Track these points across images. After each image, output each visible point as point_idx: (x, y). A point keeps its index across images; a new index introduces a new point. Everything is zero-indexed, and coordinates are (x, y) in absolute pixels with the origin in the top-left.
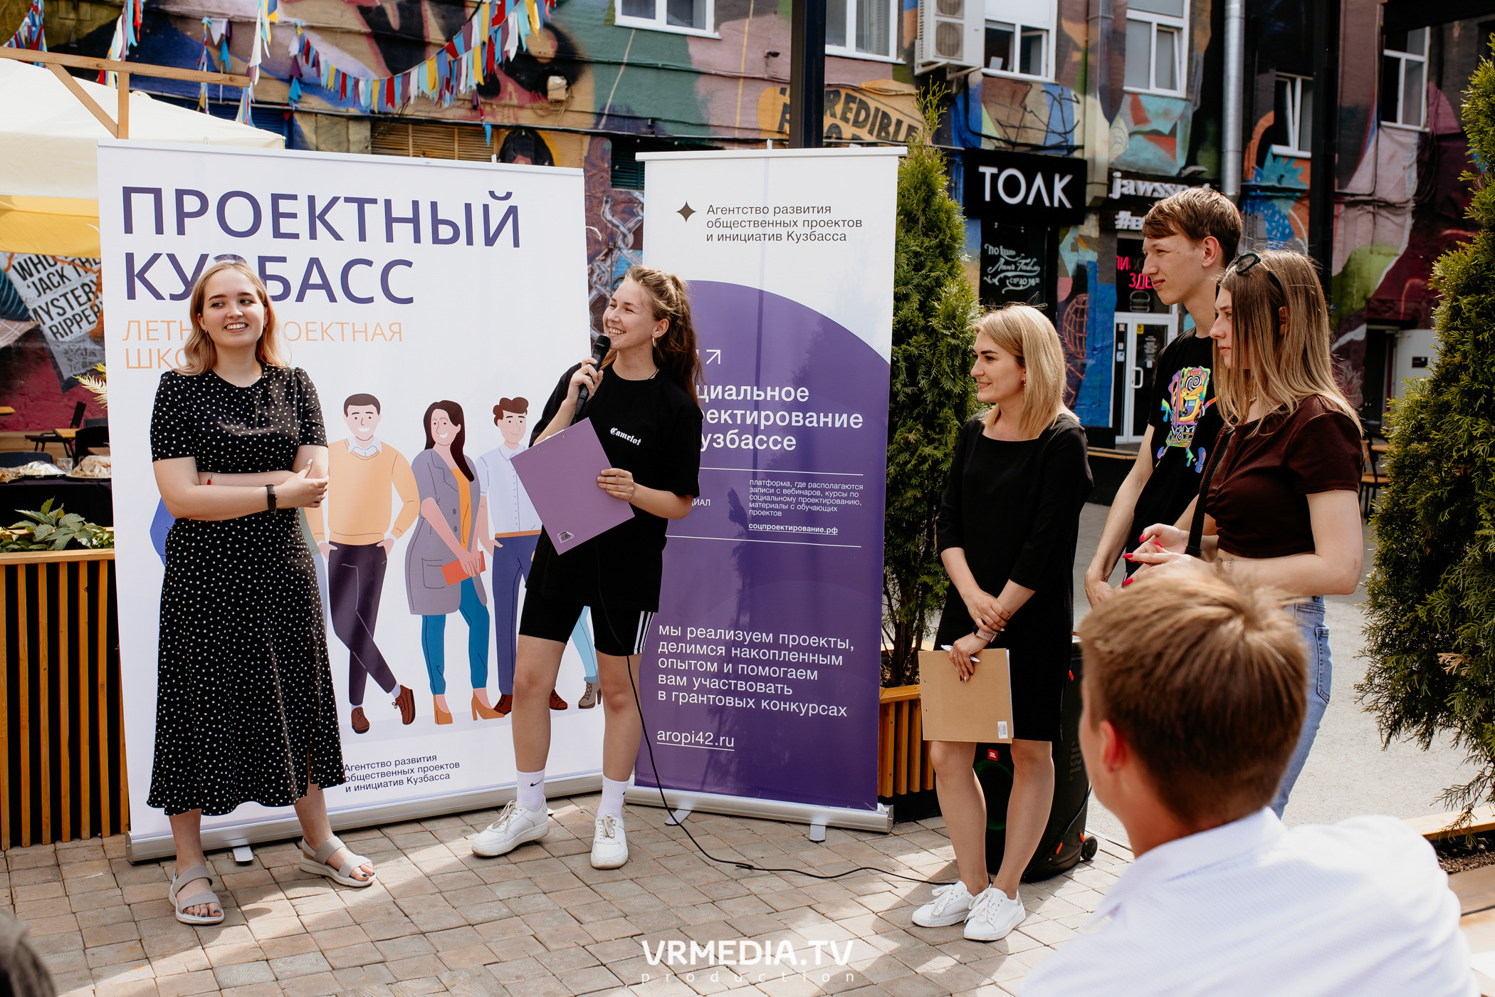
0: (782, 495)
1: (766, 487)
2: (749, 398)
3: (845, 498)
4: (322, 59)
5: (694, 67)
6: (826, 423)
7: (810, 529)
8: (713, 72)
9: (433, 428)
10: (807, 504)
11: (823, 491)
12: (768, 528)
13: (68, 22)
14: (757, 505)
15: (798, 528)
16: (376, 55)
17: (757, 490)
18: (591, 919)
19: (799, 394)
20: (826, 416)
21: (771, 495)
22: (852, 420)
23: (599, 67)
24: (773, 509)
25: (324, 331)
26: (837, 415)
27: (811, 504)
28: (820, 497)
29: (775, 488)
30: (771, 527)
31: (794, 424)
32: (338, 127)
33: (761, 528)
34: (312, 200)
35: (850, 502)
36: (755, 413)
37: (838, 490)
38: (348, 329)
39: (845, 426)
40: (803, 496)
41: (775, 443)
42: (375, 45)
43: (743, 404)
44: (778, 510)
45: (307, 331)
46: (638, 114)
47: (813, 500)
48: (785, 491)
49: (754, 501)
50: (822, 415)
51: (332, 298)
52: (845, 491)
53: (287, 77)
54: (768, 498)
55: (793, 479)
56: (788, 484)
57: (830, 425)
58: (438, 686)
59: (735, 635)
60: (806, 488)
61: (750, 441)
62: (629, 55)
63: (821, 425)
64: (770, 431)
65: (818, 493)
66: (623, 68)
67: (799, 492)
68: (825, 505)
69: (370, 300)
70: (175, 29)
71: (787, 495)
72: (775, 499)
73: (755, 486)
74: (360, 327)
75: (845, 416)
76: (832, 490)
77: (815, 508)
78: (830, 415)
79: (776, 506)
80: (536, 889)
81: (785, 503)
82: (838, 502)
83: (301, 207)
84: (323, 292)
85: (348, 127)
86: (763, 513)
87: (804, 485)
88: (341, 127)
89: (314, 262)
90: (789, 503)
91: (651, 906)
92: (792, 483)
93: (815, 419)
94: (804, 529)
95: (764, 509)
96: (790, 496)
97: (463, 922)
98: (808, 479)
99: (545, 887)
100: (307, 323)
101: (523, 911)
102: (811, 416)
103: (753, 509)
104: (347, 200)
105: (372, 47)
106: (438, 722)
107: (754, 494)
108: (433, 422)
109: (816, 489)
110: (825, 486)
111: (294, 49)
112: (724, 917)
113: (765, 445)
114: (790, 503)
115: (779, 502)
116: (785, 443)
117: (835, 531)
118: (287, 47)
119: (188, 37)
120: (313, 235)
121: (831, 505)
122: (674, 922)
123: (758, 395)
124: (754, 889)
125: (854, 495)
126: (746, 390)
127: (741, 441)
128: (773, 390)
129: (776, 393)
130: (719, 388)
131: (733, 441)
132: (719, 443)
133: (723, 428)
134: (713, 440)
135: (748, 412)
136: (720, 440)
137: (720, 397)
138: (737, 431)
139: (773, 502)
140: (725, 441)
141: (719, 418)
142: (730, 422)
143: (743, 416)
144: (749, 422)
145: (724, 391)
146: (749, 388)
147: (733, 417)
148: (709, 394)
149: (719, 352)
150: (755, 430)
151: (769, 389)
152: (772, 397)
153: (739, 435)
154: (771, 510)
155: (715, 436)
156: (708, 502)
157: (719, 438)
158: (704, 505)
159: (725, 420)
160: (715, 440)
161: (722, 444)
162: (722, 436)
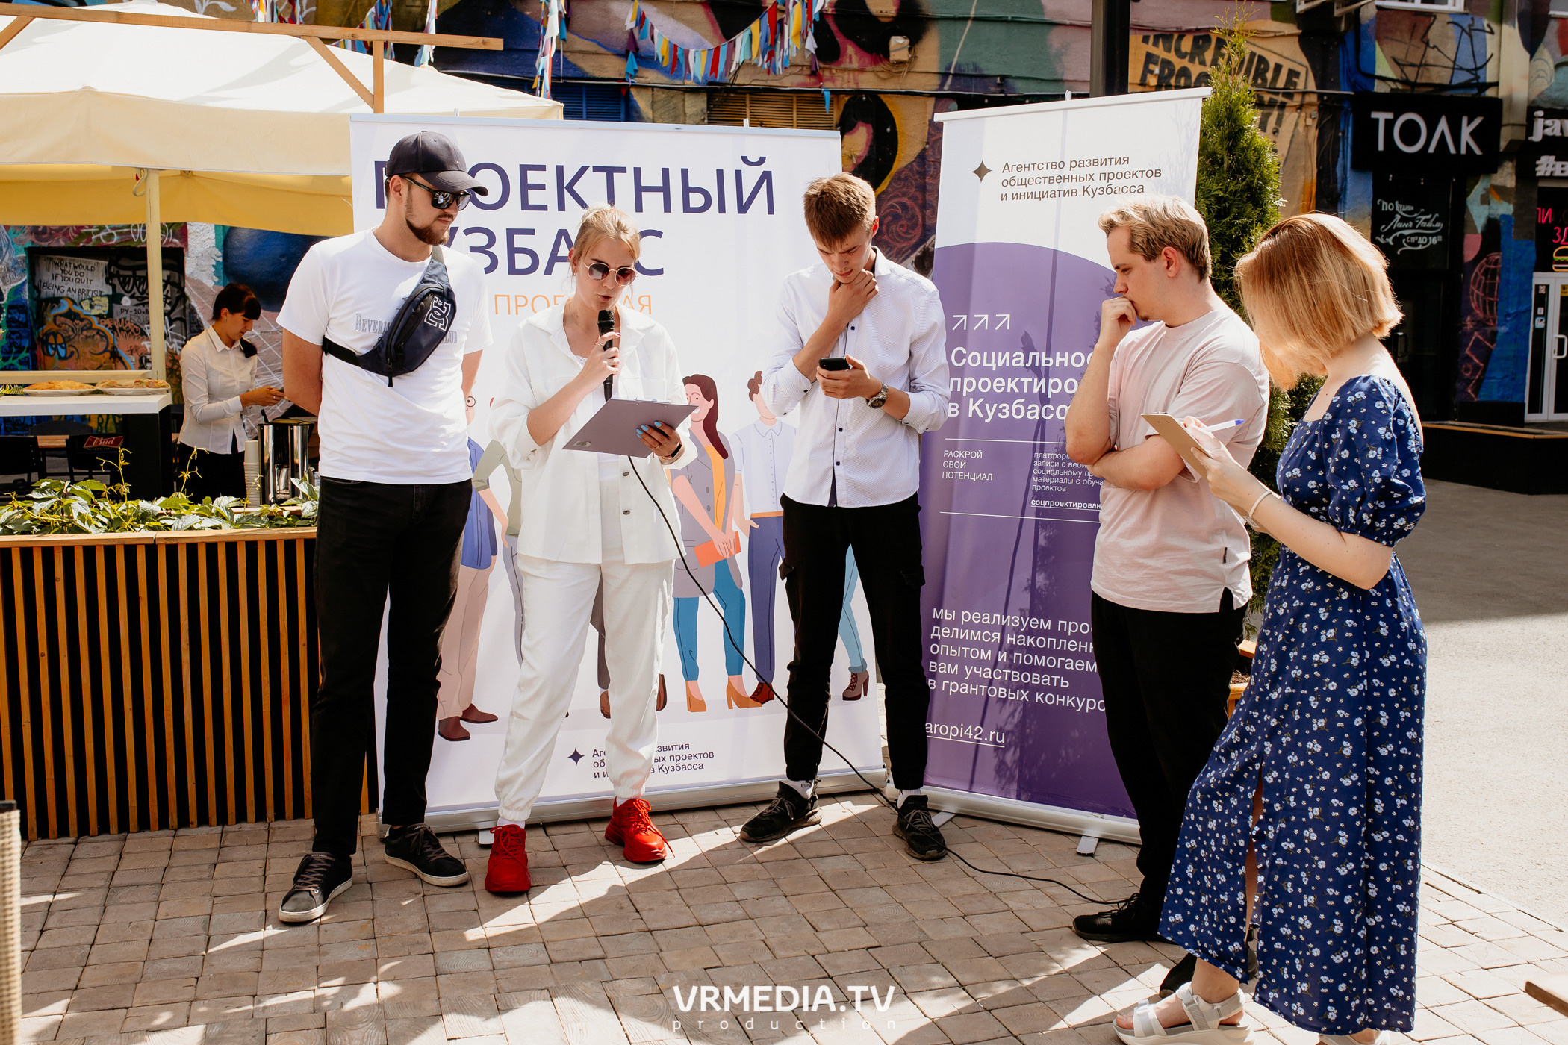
0: (1067, 469)
1: (1051, 460)
2: (1037, 365)
4: (656, 31)
5: (1047, 18)
8: (1068, 22)
12: (1052, 504)
13: (414, 9)
14: (1040, 480)
15: (1083, 505)
16: (713, 24)
17: (1041, 464)
18: (828, 927)
21: (1056, 468)
23: (944, 24)
24: (1058, 484)
29: (1060, 461)
30: (1055, 503)
32: (675, 100)
33: (1044, 504)
34: (560, 170)
36: (1043, 381)
42: (711, 14)
43: (1031, 372)
44: (1062, 485)
46: (985, 72)
48: (1070, 465)
49: (1038, 476)
53: (623, 52)
54: (1053, 473)
58: (690, 671)
59: (1012, 621)
61: (1037, 411)
62: (976, 9)
64: (1057, 399)
66: (970, 23)
70: (515, 10)
71: (1072, 469)
72: (1060, 473)
73: (1039, 460)
79: (1061, 481)
80: (777, 892)
81: (1070, 478)
83: (549, 178)
85: (684, 100)
86: (1047, 488)
88: (677, 100)
89: (562, 233)
90: (1074, 478)
91: (895, 917)
94: (1090, 505)
95: (1050, 484)
97: (694, 922)
99: (787, 890)
101: (758, 914)
103: (1037, 483)
105: (708, 16)
106: (691, 709)
107: (1038, 467)
111: (630, 24)
112: (973, 933)
113: (1052, 415)
114: (1077, 477)
115: (1064, 477)
118: (624, 21)
119: (527, 17)
120: (561, 207)
122: (917, 936)
123: (1047, 362)
124: (1013, 905)
126: (1034, 357)
127: (1027, 410)
128: (1062, 356)
129: (1066, 359)
130: (1007, 355)
131: (1018, 411)
132: (1004, 414)
133: (1009, 397)
134: (998, 410)
135: (1036, 380)
136: (1006, 410)
137: (1007, 365)
138: (1023, 400)
139: (1057, 476)
140: (1010, 410)
141: (1006, 387)
142: (1017, 391)
143: (1031, 384)
144: (1036, 390)
145: (1011, 358)
146: (1037, 354)
147: (1020, 385)
148: (996, 362)
149: (1008, 316)
150: (1043, 399)
151: (1058, 354)
152: (1062, 363)
153: (1025, 404)
154: (1055, 484)
155: (1001, 406)
156: (990, 476)
157: (1004, 408)
158: (986, 479)
159: (1012, 389)
160: (1000, 411)
161: (1007, 415)
162: (1007, 406)
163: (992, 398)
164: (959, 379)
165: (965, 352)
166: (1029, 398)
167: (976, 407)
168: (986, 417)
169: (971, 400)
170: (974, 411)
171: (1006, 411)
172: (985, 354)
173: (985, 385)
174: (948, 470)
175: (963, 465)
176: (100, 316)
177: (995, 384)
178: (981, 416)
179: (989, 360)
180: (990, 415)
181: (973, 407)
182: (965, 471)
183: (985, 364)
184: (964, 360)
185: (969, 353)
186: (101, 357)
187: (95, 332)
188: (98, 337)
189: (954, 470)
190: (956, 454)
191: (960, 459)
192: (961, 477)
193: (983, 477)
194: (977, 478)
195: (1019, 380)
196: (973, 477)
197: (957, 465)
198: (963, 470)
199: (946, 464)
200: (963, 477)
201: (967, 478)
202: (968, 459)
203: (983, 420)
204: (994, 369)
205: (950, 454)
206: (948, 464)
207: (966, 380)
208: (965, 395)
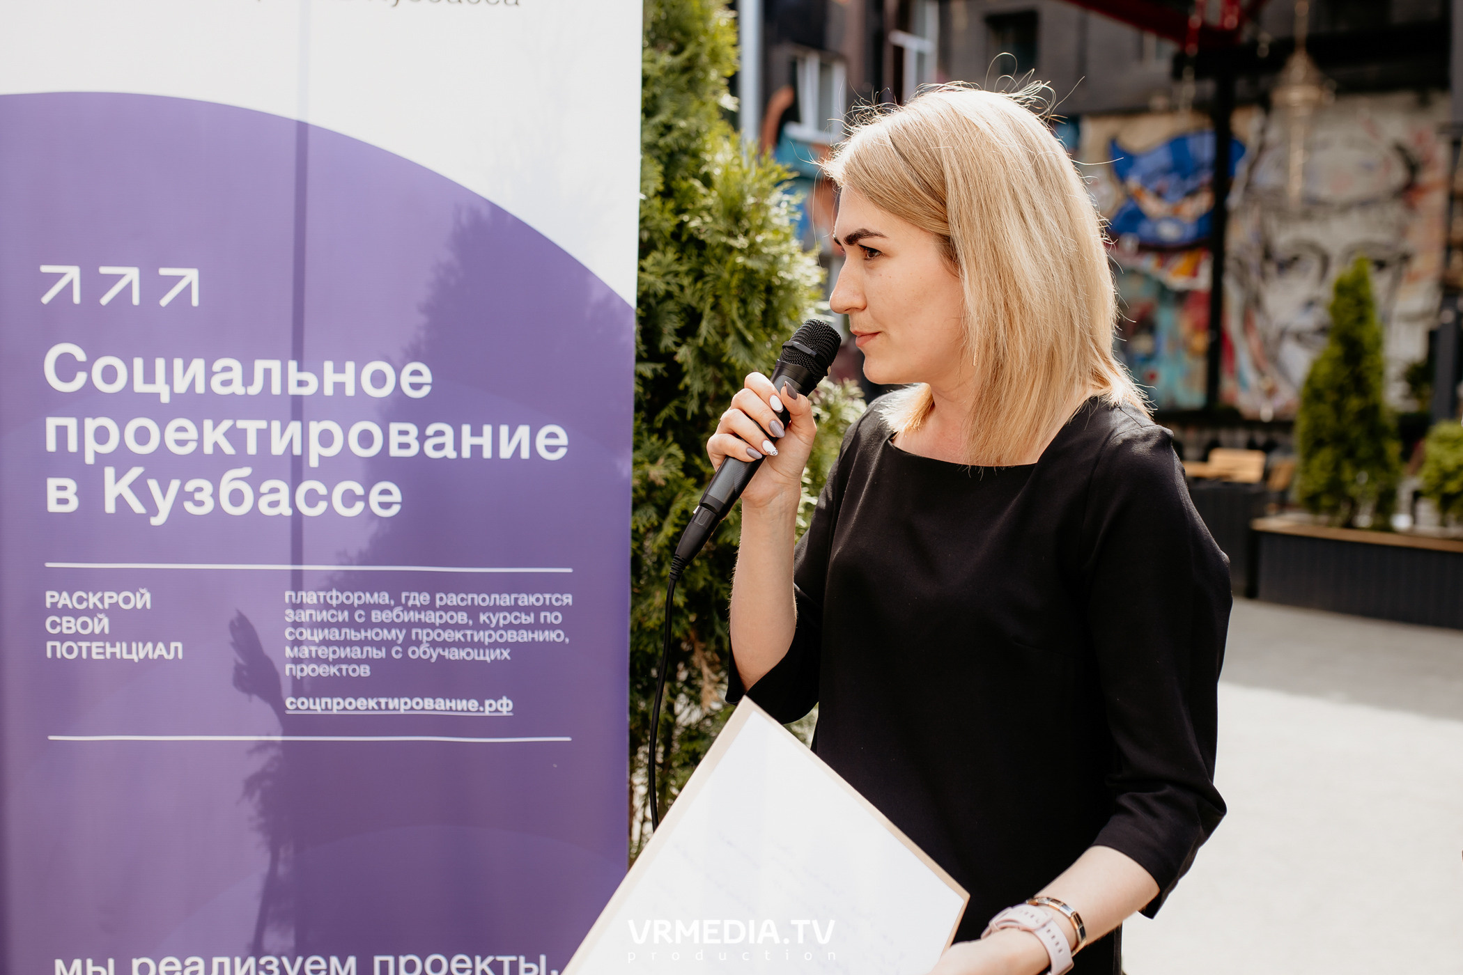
0: (368, 625)
1: (327, 606)
2: (276, 389)
3: (527, 627)
6: (476, 449)
7: (441, 705)
10: (434, 644)
11: (473, 611)
12: (337, 705)
14: (305, 652)
15: (412, 703)
17: (304, 616)
19: (406, 379)
20: (477, 432)
21: (339, 625)
22: (541, 441)
24: (348, 661)
26: (504, 430)
27: (445, 645)
28: (466, 627)
29: (351, 609)
30: (344, 703)
31: (395, 451)
33: (317, 706)
35: (539, 636)
36: (295, 428)
37: (510, 609)
39: (525, 454)
40: (421, 625)
41: (350, 498)
43: (261, 406)
44: (359, 662)
47: (448, 635)
48: (376, 616)
49: (297, 643)
50: (466, 429)
52: (527, 610)
54: (334, 635)
55: (396, 585)
56: (384, 598)
57: (487, 454)
59: (257, 964)
60: (431, 606)
61: (283, 497)
63: (466, 453)
64: (332, 470)
65: (462, 618)
67: (414, 616)
68: (479, 645)
71: (382, 625)
72: (352, 635)
73: (297, 607)
75: (523, 432)
76: (495, 609)
77: (455, 654)
78: (487, 429)
79: (356, 653)
81: (378, 645)
82: (511, 636)
86: (323, 670)
87: (424, 598)
90: (389, 644)
92: (395, 596)
93: (449, 439)
94: (428, 703)
95: (326, 661)
96: (390, 626)
98: (433, 584)
102: (440, 433)
103: (297, 661)
107: (296, 625)
109: (457, 609)
110: (478, 600)
113: (322, 507)
114: (392, 643)
115: (362, 644)
116: (375, 498)
117: (505, 706)
121: (495, 645)
123: (301, 383)
125: (550, 617)
126: (267, 373)
127: (258, 495)
128: (339, 369)
129: (348, 377)
130: (198, 365)
131: (237, 498)
132: (200, 504)
134: (183, 496)
135: (276, 425)
136: (205, 496)
137: (200, 388)
138: (246, 471)
139: (346, 643)
140: (215, 495)
141: (200, 441)
142: (228, 449)
143: (264, 436)
144: (278, 448)
145: (209, 374)
146: (275, 366)
147: (236, 437)
148: (169, 380)
149: (191, 276)
150: (296, 469)
151: (328, 366)
152: (339, 387)
153: (254, 481)
154: (338, 661)
155: (190, 486)
156: (176, 648)
157: (200, 489)
158: (166, 656)
159: (216, 445)
160: (190, 496)
161: (209, 506)
162: (207, 486)
164: (71, 423)
165: (80, 355)
166: (264, 467)
167: (123, 488)
168: (153, 510)
169: (109, 472)
170: (120, 500)
171: (204, 499)
172: (138, 363)
173: (142, 436)
174: (62, 638)
175: (102, 624)
177: (171, 435)
178: (138, 508)
179: (149, 377)
180: (165, 506)
181: (115, 488)
182: (111, 638)
183: (140, 386)
184: (81, 378)
185: (92, 358)
189: (77, 637)
190: (80, 600)
191: (91, 613)
192: (98, 653)
193: (158, 652)
194: (142, 656)
195: (234, 425)
196: (130, 652)
197: (85, 625)
198: (101, 637)
199: (54, 625)
200: (104, 653)
201: (113, 654)
202: (113, 611)
203: (145, 518)
204: (165, 398)
205: (64, 599)
206: (61, 624)
207: (91, 425)
208: (90, 459)
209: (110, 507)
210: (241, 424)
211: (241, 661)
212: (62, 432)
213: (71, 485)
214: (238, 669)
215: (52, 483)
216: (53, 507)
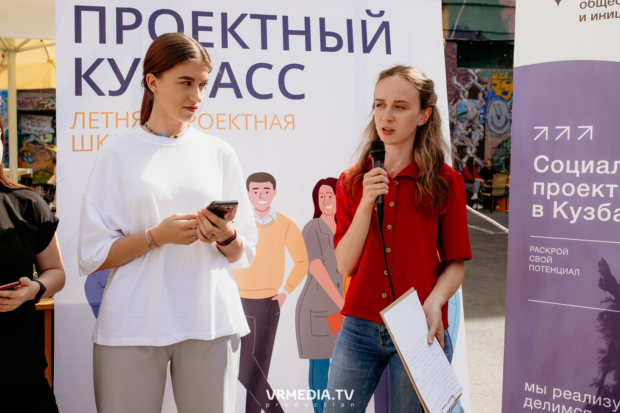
5: (501, 4)
9: (320, 200)
23: (451, 6)
25: (231, 121)
34: (224, 16)
38: (251, 120)
45: (218, 121)
46: (471, 30)
51: (239, 95)
59: (603, 402)
66: (463, 7)
69: (270, 96)
74: (261, 118)
83: (215, 22)
84: (231, 90)
89: (225, 66)
100: (218, 115)
104: (253, 16)
108: (320, 196)
120: (225, 45)
127: (613, 214)
130: (591, 163)
131: (604, 214)
132: (590, 216)
133: (596, 202)
134: (583, 213)
137: (592, 171)
138: (609, 204)
140: (596, 213)
141: (591, 192)
142: (602, 195)
145: (596, 166)
147: (605, 191)
148: (580, 169)
149: (590, 128)
153: (612, 209)
155: (586, 209)
156: (577, 271)
157: (590, 211)
158: (573, 274)
159: (597, 193)
160: (586, 213)
161: (593, 217)
162: (593, 210)
163: (575, 201)
164: (543, 184)
165: (547, 159)
167: (560, 209)
168: (571, 218)
169: (556, 203)
170: (559, 213)
171: (591, 214)
172: (568, 162)
173: (569, 190)
174: (535, 263)
175: (549, 260)
176: (48, 143)
177: (579, 190)
178: (565, 217)
179: (572, 167)
180: (575, 217)
181: (557, 209)
182: (553, 265)
183: (568, 171)
184: (547, 167)
185: (551, 160)
186: (48, 162)
187: (45, 151)
188: (47, 153)
189: (540, 264)
190: (542, 250)
191: (546, 255)
192: (547, 270)
193: (570, 272)
194: (564, 273)
195: (605, 186)
196: (559, 271)
197: (543, 260)
198: (549, 264)
199: (532, 258)
200: (550, 271)
201: (553, 271)
202: (554, 255)
203: (568, 221)
204: (578, 175)
205: (537, 249)
206: (535, 258)
207: (549, 185)
208: (548, 198)
209: (555, 216)
210: (607, 186)
211: (602, 277)
212: (539, 187)
213: (541, 207)
214: (601, 280)
215: (535, 206)
216: (534, 215)
